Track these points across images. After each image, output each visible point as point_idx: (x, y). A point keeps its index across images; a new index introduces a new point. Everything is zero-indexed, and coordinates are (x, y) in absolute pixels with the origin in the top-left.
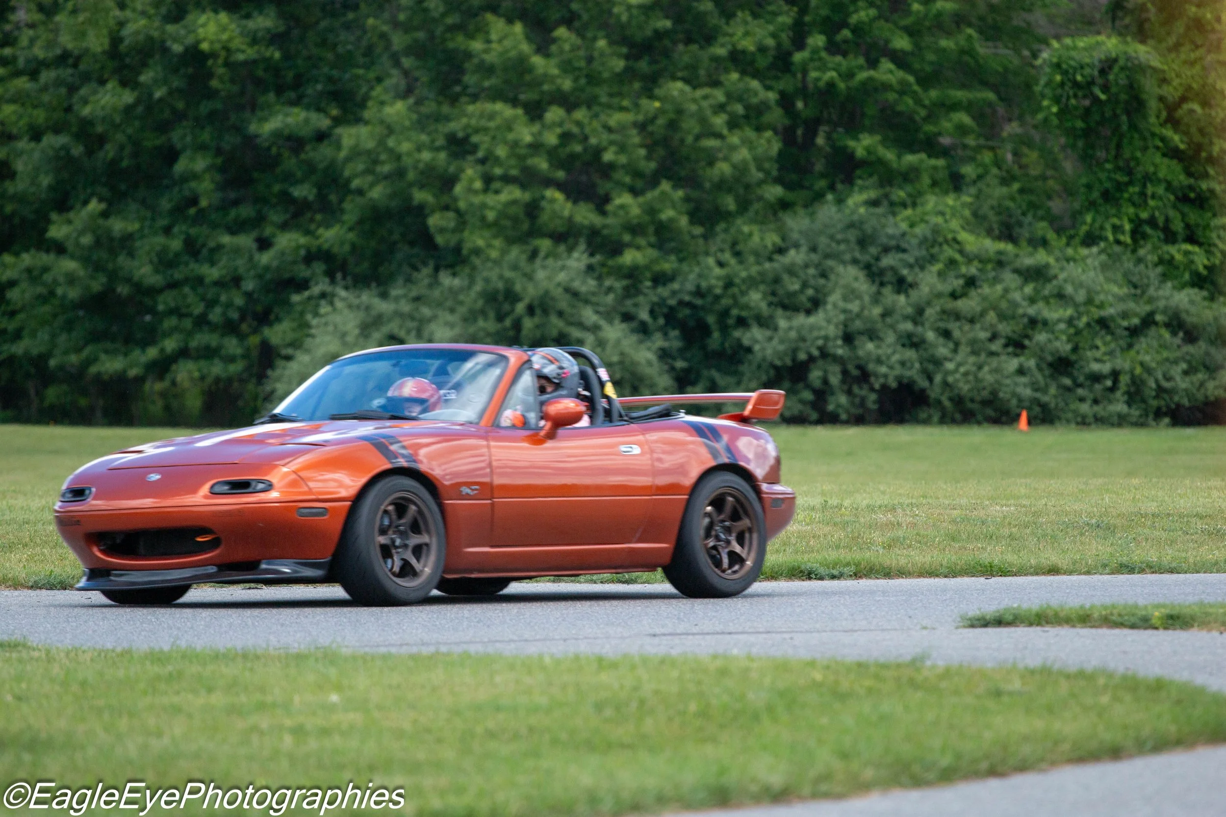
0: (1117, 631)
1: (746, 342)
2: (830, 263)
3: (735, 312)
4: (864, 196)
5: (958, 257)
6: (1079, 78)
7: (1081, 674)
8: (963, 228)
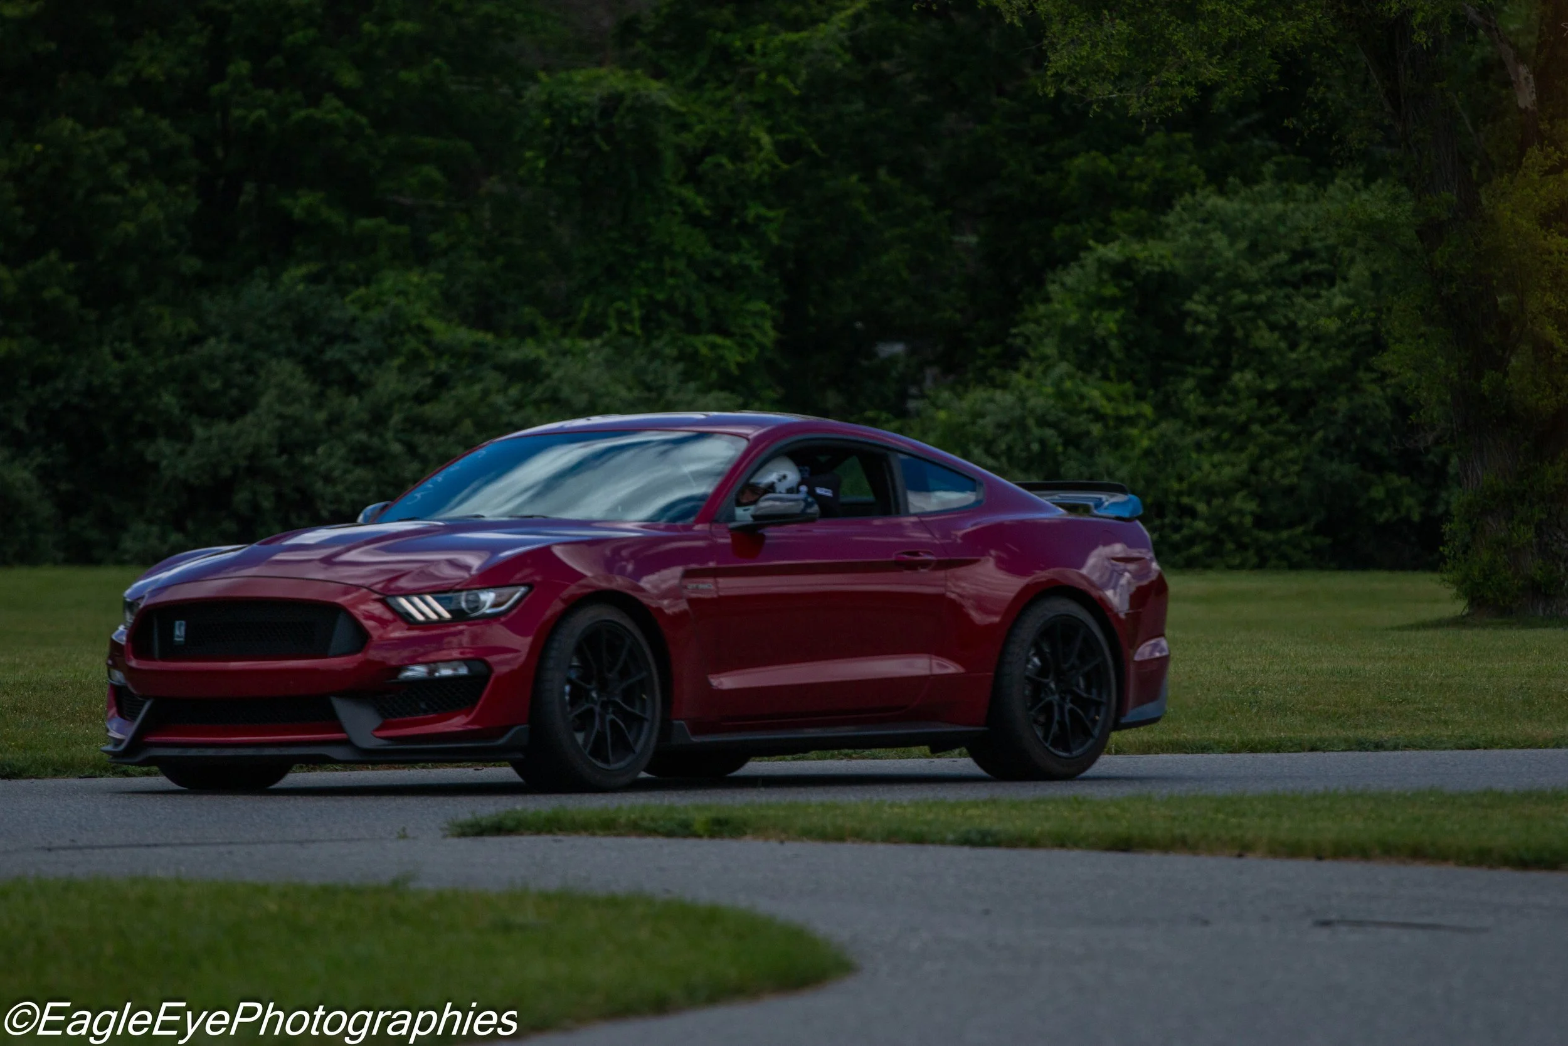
0: (649, 840)
1: (150, 457)
2: (260, 355)
3: (138, 417)
4: (303, 270)
5: (424, 349)
6: (575, 121)
7: (613, 902)
8: (430, 312)
